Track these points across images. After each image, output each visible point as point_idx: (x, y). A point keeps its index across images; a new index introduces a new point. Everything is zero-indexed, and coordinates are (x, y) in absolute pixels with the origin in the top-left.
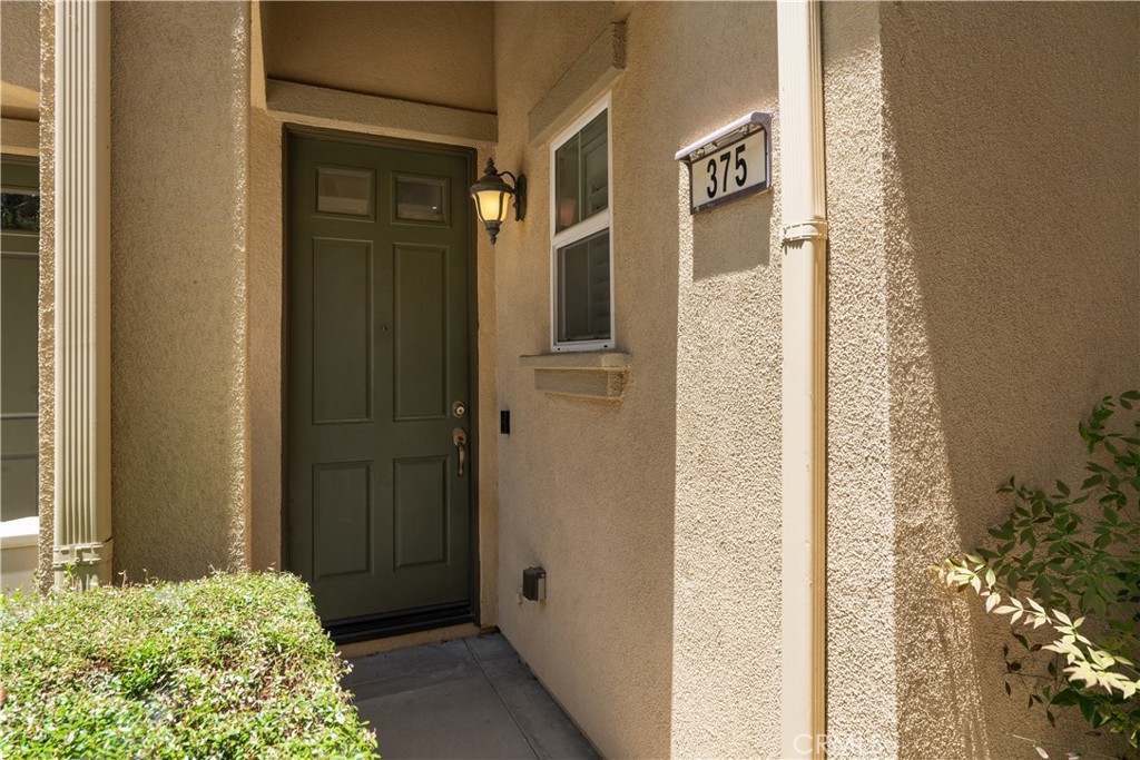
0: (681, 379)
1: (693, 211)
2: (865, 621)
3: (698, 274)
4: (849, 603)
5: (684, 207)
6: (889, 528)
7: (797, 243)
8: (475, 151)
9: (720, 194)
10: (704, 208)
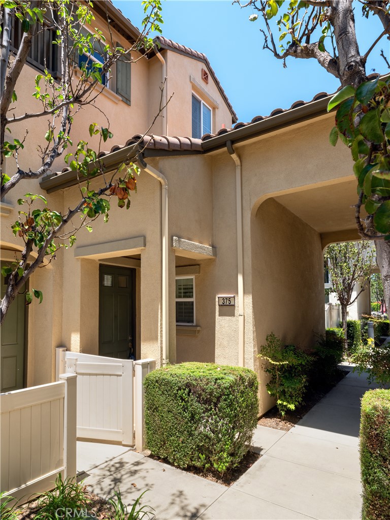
0: (216, 332)
1: (219, 305)
2: (249, 363)
3: (220, 315)
4: (247, 361)
5: (217, 304)
6: (253, 351)
7: (242, 315)
8: (135, 269)
9: (225, 304)
10: (221, 305)
